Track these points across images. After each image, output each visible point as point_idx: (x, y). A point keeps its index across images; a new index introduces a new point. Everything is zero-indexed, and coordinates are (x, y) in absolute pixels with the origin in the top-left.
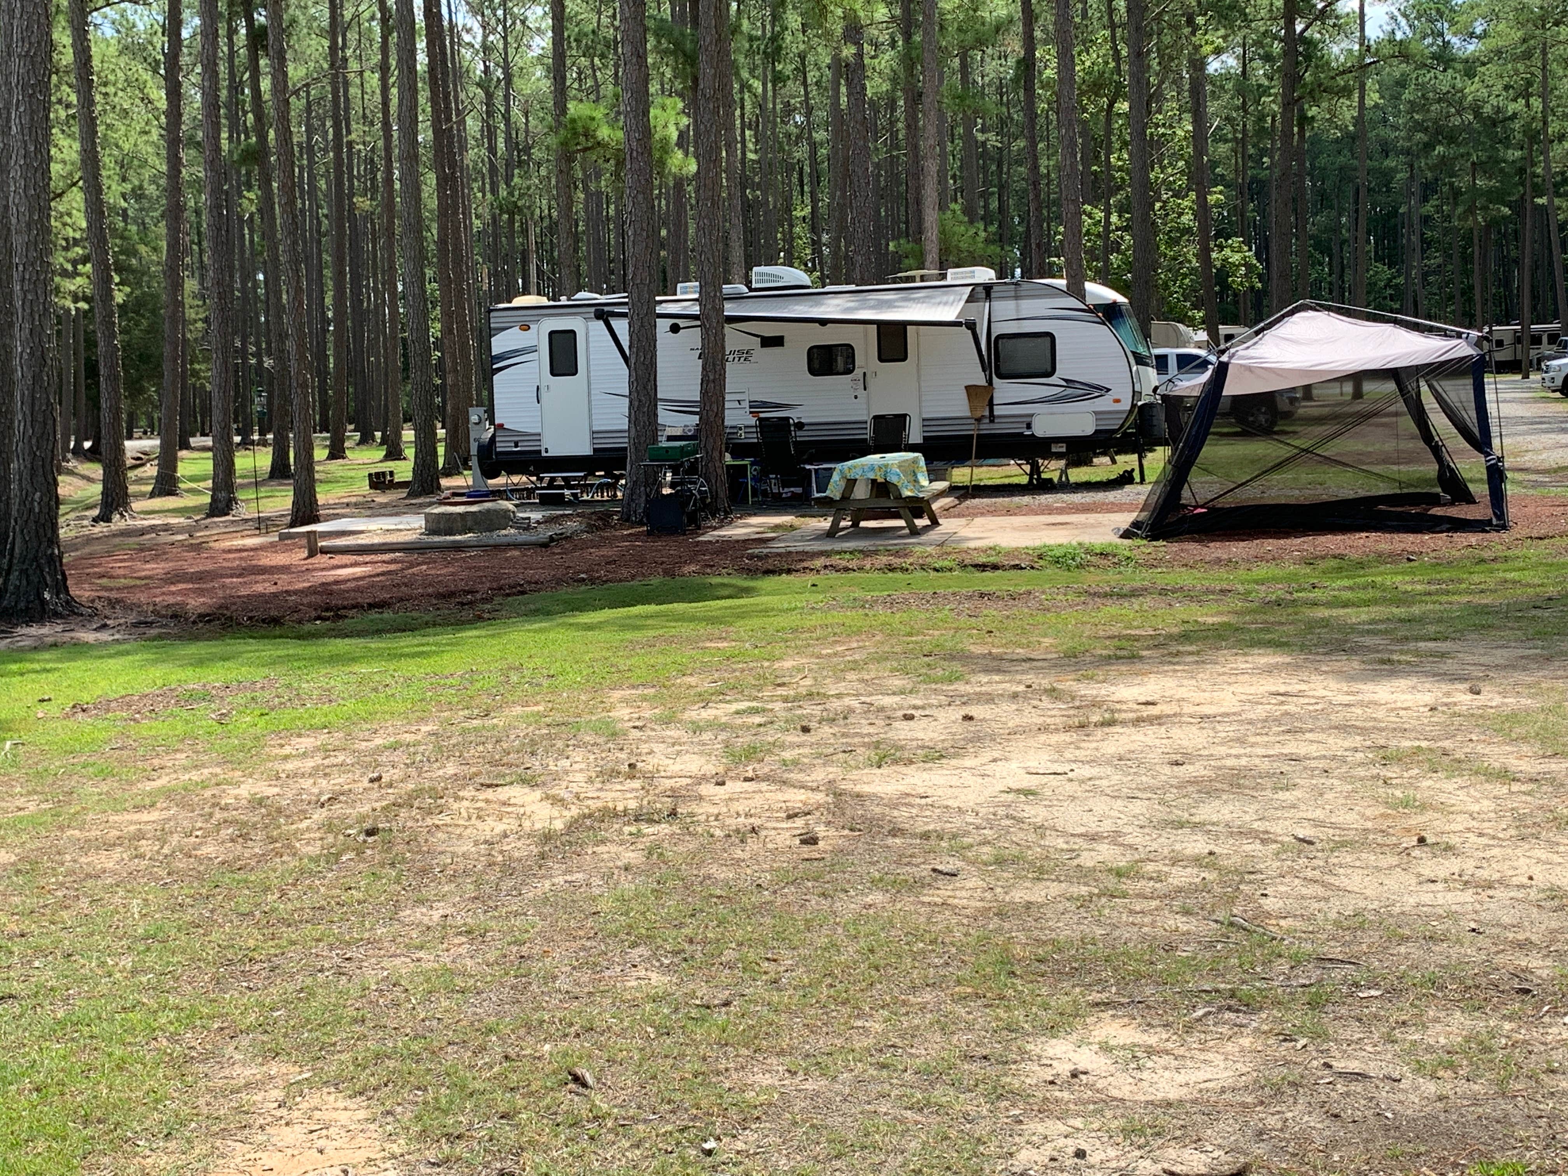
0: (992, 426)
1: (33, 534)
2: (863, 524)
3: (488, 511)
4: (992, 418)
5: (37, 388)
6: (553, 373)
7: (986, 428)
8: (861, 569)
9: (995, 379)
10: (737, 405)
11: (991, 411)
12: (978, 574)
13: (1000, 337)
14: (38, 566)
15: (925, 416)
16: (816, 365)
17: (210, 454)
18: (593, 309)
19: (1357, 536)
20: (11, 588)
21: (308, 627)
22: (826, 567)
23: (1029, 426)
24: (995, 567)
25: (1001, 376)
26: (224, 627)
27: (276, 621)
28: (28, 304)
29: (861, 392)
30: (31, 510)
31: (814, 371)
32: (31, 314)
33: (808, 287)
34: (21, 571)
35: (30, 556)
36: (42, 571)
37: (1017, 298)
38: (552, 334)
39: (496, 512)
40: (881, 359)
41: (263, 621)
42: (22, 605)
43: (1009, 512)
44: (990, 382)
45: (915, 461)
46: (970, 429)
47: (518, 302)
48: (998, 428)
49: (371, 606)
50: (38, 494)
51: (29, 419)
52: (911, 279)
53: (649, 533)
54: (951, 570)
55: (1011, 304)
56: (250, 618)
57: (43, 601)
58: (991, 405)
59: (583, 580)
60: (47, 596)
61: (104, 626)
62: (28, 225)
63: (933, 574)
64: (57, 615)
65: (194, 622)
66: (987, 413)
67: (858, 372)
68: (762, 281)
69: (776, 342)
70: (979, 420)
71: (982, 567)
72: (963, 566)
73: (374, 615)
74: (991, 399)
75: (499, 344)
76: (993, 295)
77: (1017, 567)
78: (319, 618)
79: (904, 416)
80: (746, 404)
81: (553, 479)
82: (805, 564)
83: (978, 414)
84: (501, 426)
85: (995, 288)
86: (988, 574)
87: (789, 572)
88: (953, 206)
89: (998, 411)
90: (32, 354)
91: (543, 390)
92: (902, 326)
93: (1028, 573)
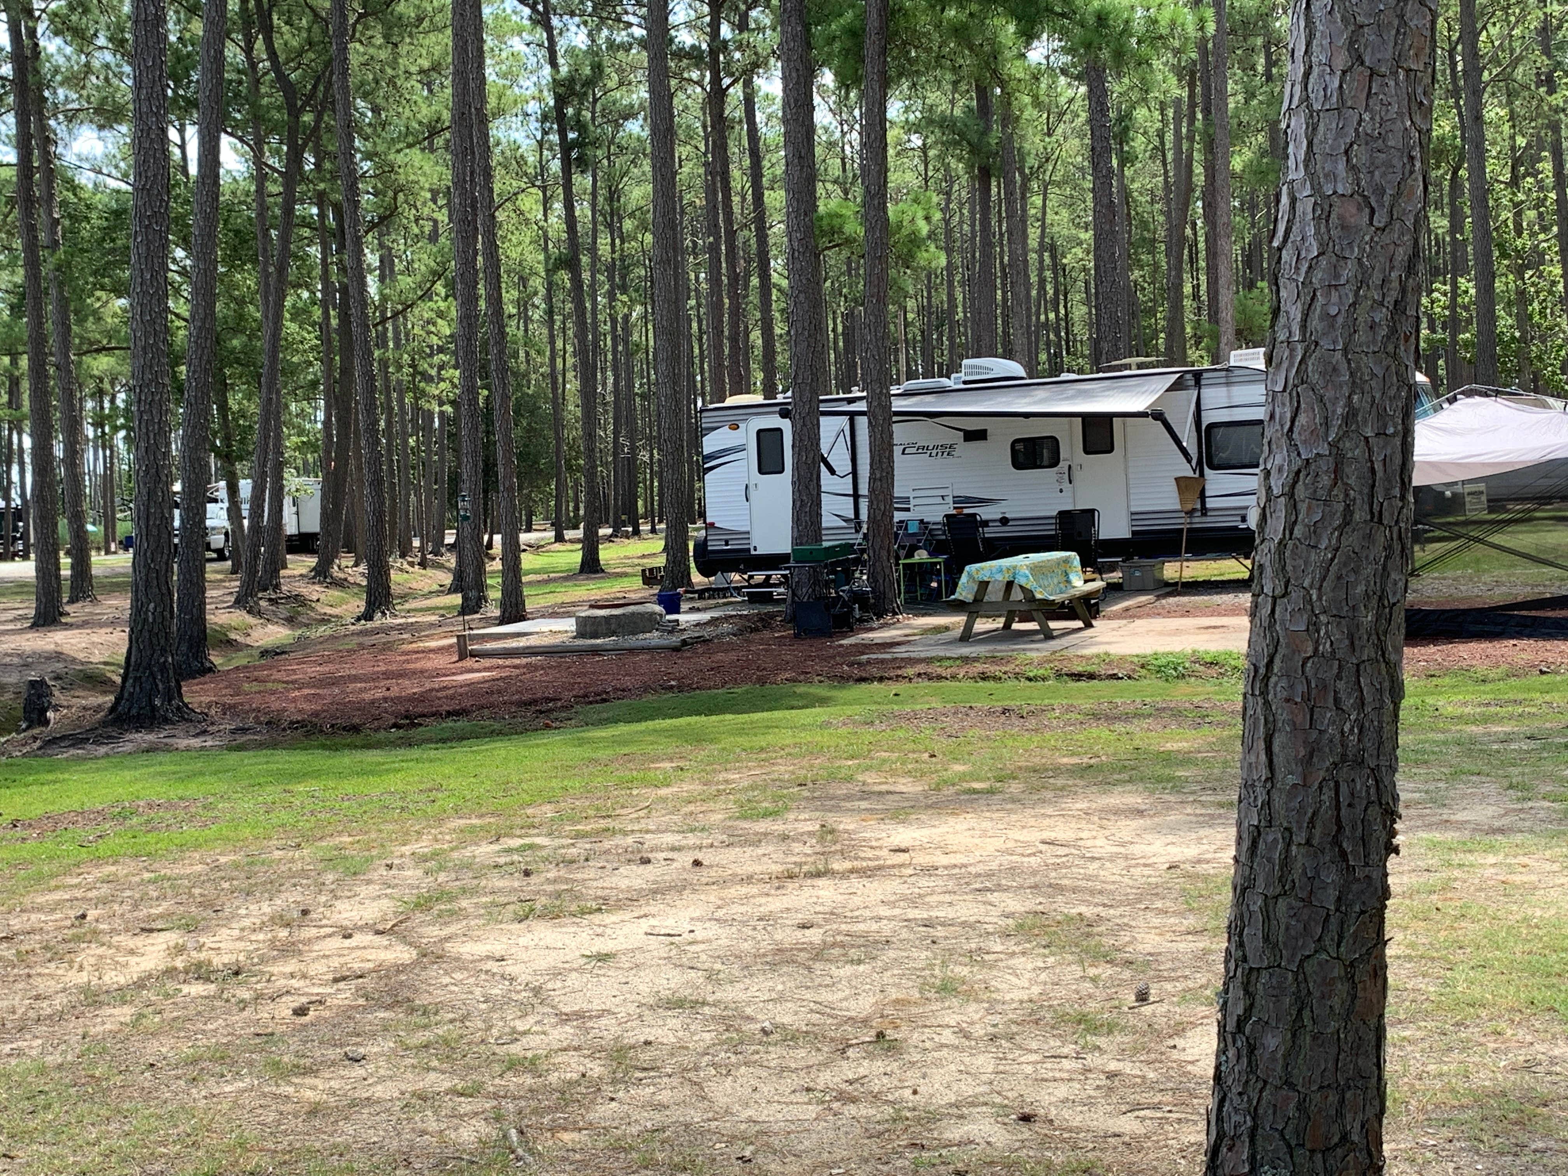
0: (1204, 519)
1: (147, 643)
2: (1016, 626)
3: (633, 614)
4: (1204, 511)
5: (152, 504)
6: (761, 471)
7: (1199, 522)
8: (954, 677)
9: (1207, 470)
10: (940, 500)
11: (1203, 503)
12: (1072, 684)
13: (1212, 426)
14: (152, 674)
15: (1133, 509)
16: (1021, 458)
17: (580, 546)
18: (777, 409)
19: (1506, 643)
20: (126, 695)
21: (382, 735)
22: (919, 675)
23: (1244, 519)
24: (1091, 676)
25: (1212, 467)
26: (308, 734)
27: (355, 729)
28: (143, 425)
29: (1066, 485)
30: (145, 620)
31: (1018, 464)
32: (147, 434)
33: (1022, 378)
34: (136, 679)
35: (144, 664)
36: (155, 679)
37: (1228, 384)
38: (760, 432)
39: (642, 615)
40: (1087, 452)
41: (344, 729)
42: (134, 712)
43: (1187, 613)
44: (1202, 474)
45: (1066, 561)
46: (1182, 523)
47: (730, 401)
48: (1210, 522)
49: (449, 714)
50: (152, 605)
51: (144, 533)
52: (1128, 367)
53: (796, 636)
54: (1044, 679)
55: (1222, 391)
56: (332, 726)
57: (154, 708)
58: (1203, 497)
59: (672, 687)
60: (157, 702)
61: (204, 732)
62: (144, 349)
63: (1024, 683)
64: (166, 721)
65: (284, 730)
66: (1199, 506)
67: (1063, 465)
68: (972, 374)
69: (979, 435)
70: (1191, 513)
71: (1078, 677)
72: (1059, 675)
73: (449, 723)
74: (1203, 491)
75: (710, 444)
76: (1203, 382)
77: (1114, 677)
78: (395, 725)
79: (1092, 511)
80: (950, 500)
81: (769, 577)
82: (899, 672)
83: (1189, 507)
84: (712, 525)
85: (1205, 375)
86: (1082, 684)
87: (881, 679)
88: (1259, 284)
89: (1210, 503)
90: (147, 472)
91: (751, 488)
92: (1107, 418)
93: (1126, 682)
